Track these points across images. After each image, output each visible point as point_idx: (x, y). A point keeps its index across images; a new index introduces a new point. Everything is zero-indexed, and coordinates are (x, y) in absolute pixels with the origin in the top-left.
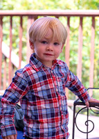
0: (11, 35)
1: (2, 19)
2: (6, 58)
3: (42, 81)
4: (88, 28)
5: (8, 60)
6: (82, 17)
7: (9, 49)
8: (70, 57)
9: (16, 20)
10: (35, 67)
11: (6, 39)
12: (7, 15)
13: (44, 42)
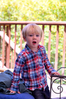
0: (16, 36)
1: (10, 26)
2: (12, 50)
3: (31, 59)
4: (63, 32)
5: (13, 51)
6: (58, 25)
7: (14, 44)
8: (51, 49)
9: (19, 27)
10: (27, 51)
11: (13, 38)
12: (13, 24)
13: (31, 36)
